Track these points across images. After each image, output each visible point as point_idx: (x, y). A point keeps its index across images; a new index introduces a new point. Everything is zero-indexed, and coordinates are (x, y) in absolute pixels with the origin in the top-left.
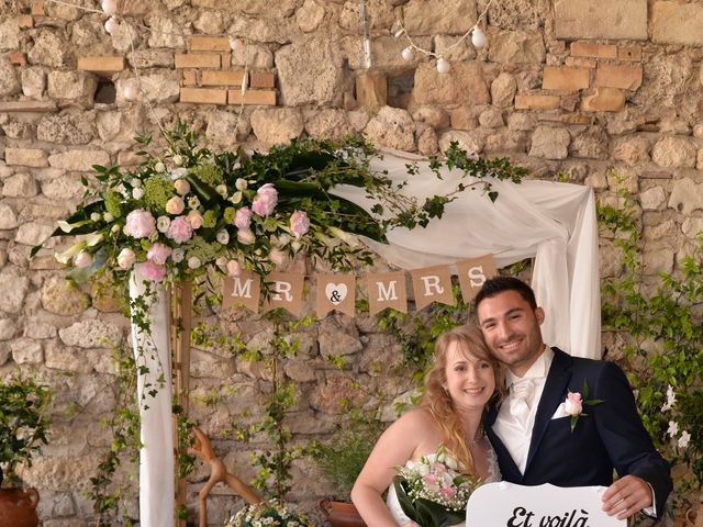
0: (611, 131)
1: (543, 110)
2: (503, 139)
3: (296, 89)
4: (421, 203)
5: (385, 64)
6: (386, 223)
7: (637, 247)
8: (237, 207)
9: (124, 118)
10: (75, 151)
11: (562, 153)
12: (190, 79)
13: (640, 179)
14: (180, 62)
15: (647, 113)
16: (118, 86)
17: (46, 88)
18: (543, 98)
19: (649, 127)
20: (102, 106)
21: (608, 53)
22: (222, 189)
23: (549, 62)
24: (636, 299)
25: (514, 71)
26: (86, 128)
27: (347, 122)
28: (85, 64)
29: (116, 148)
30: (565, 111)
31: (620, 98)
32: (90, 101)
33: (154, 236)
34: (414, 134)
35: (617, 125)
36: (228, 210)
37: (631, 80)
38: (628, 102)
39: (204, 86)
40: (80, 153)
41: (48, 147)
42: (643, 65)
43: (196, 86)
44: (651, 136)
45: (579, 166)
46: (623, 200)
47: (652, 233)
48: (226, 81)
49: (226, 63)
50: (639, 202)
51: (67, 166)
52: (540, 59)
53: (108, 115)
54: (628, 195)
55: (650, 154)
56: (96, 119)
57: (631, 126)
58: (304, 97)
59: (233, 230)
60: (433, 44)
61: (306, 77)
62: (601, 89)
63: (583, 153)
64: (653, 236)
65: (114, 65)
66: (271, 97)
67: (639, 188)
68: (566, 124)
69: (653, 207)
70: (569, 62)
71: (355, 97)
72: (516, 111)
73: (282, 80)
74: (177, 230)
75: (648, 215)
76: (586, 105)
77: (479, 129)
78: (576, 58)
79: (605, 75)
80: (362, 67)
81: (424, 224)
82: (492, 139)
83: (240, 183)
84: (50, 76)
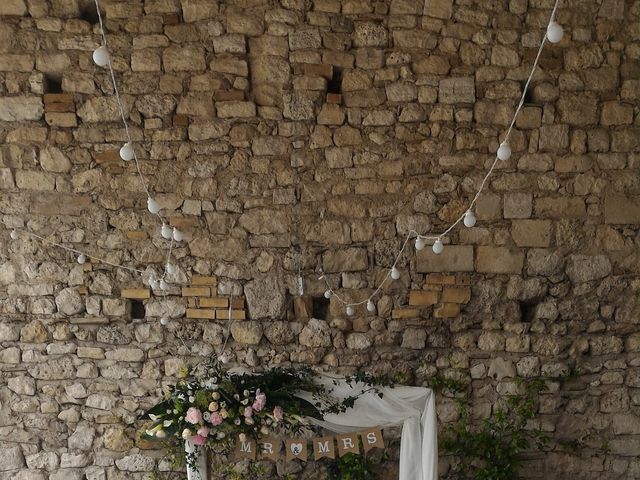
0: (452, 330)
1: (410, 318)
2: (385, 338)
3: (258, 309)
4: (342, 401)
5: (312, 292)
6: (323, 412)
7: (469, 401)
8: (245, 406)
9: (151, 328)
10: (122, 349)
11: (421, 345)
12: (192, 303)
13: (470, 359)
14: (185, 292)
15: (474, 317)
16: (147, 308)
17: (101, 308)
18: (410, 311)
19: (475, 327)
20: (138, 320)
21: (449, 280)
22: (237, 396)
23: (413, 288)
24: (468, 435)
25: (391, 294)
26: (127, 334)
27: (289, 329)
28: (126, 294)
29: (147, 347)
30: (423, 319)
31: (457, 309)
32: (129, 317)
33: (201, 423)
34: (331, 335)
35: (455, 327)
36: (241, 408)
37: (464, 297)
38: (463, 311)
39: (201, 308)
40: (124, 350)
41: (104, 346)
42: (471, 289)
43: (197, 308)
44: (477, 332)
45: (432, 353)
46: (459, 374)
47: (478, 393)
48: (214, 305)
49: (214, 293)
50: (469, 374)
51: (117, 358)
52: (407, 286)
53: (142, 326)
54: (462, 370)
55: (477, 343)
56: (134, 329)
57: (463, 326)
58: (263, 314)
59: (243, 418)
60: (341, 278)
61: (264, 301)
62: (446, 303)
63: (435, 344)
64: (479, 395)
65: (144, 294)
66: (242, 314)
67: (470, 365)
68: (424, 327)
69: (478, 377)
70: (425, 287)
71: (294, 311)
72: (392, 319)
73: (249, 303)
74: (214, 419)
75: (475, 382)
76: (436, 314)
77: (371, 331)
78: (429, 284)
79: (448, 295)
80: (298, 294)
81: (344, 411)
82: (378, 338)
83: (245, 392)
84: (104, 302)
